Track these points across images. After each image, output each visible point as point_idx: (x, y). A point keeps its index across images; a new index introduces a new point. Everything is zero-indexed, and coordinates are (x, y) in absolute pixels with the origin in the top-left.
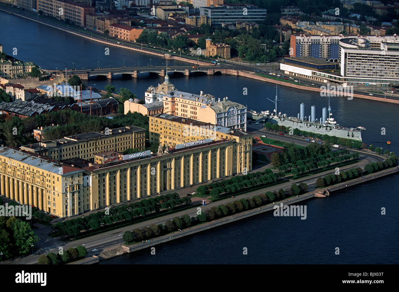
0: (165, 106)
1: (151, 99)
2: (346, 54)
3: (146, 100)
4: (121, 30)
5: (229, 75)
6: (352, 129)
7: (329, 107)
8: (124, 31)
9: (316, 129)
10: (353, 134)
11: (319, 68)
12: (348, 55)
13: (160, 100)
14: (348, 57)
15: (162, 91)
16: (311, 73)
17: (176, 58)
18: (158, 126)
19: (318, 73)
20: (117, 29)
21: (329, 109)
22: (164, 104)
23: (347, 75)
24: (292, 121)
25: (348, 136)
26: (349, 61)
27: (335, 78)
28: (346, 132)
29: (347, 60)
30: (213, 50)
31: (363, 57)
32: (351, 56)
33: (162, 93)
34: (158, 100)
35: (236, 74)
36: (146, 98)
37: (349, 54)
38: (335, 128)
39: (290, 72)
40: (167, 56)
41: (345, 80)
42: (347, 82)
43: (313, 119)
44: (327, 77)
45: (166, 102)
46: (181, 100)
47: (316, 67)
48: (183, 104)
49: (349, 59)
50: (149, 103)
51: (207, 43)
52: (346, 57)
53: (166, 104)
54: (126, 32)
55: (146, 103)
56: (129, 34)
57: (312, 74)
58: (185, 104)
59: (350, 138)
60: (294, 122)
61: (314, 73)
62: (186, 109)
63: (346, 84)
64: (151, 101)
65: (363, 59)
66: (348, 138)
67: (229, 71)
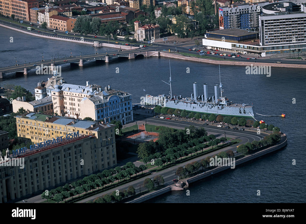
0: (54, 102)
1: (40, 95)
2: (262, 22)
3: (36, 96)
4: (59, 21)
5: (151, 56)
6: (244, 105)
7: (221, 83)
8: (62, 22)
9: (209, 109)
10: (244, 111)
11: (238, 39)
12: (264, 22)
13: (50, 95)
14: (265, 25)
15: (51, 85)
16: (231, 45)
17: (104, 45)
18: (24, 127)
19: (238, 45)
20: (56, 21)
21: (220, 86)
22: (53, 99)
23: (265, 44)
24: (185, 102)
25: (240, 112)
26: (266, 29)
27: (254, 48)
28: (238, 109)
29: (265, 28)
30: (141, 32)
31: (280, 22)
32: (268, 23)
33: (51, 87)
34: (48, 96)
35: (157, 55)
36: (36, 94)
37: (266, 21)
38: (227, 105)
39: (212, 47)
40: (96, 44)
41: (264, 49)
42: (265, 51)
43: (206, 99)
44: (246, 47)
45: (54, 97)
46: (69, 93)
47: (236, 39)
48: (70, 97)
49: (266, 26)
50: (39, 99)
51: (135, 26)
52: (263, 25)
53: (54, 99)
54: (63, 23)
55: (36, 100)
56: (66, 24)
57: (232, 47)
58: (73, 97)
59: (243, 115)
60: (187, 103)
61: (234, 46)
62: (73, 102)
63: (265, 53)
64: (41, 97)
65: (281, 25)
66: (240, 115)
67: (151, 53)
